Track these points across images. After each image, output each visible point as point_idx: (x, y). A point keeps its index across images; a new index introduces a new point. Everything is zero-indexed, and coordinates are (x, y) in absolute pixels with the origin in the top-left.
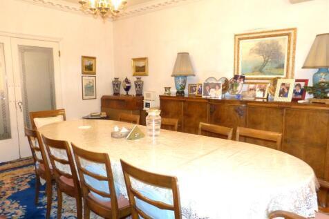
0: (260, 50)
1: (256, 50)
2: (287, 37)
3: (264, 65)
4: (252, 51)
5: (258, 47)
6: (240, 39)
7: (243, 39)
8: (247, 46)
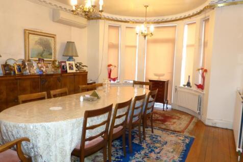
0: (41, 43)
1: (39, 42)
2: (53, 39)
3: (43, 53)
4: (37, 43)
5: (39, 41)
6: (29, 33)
7: (31, 33)
8: (33, 39)
